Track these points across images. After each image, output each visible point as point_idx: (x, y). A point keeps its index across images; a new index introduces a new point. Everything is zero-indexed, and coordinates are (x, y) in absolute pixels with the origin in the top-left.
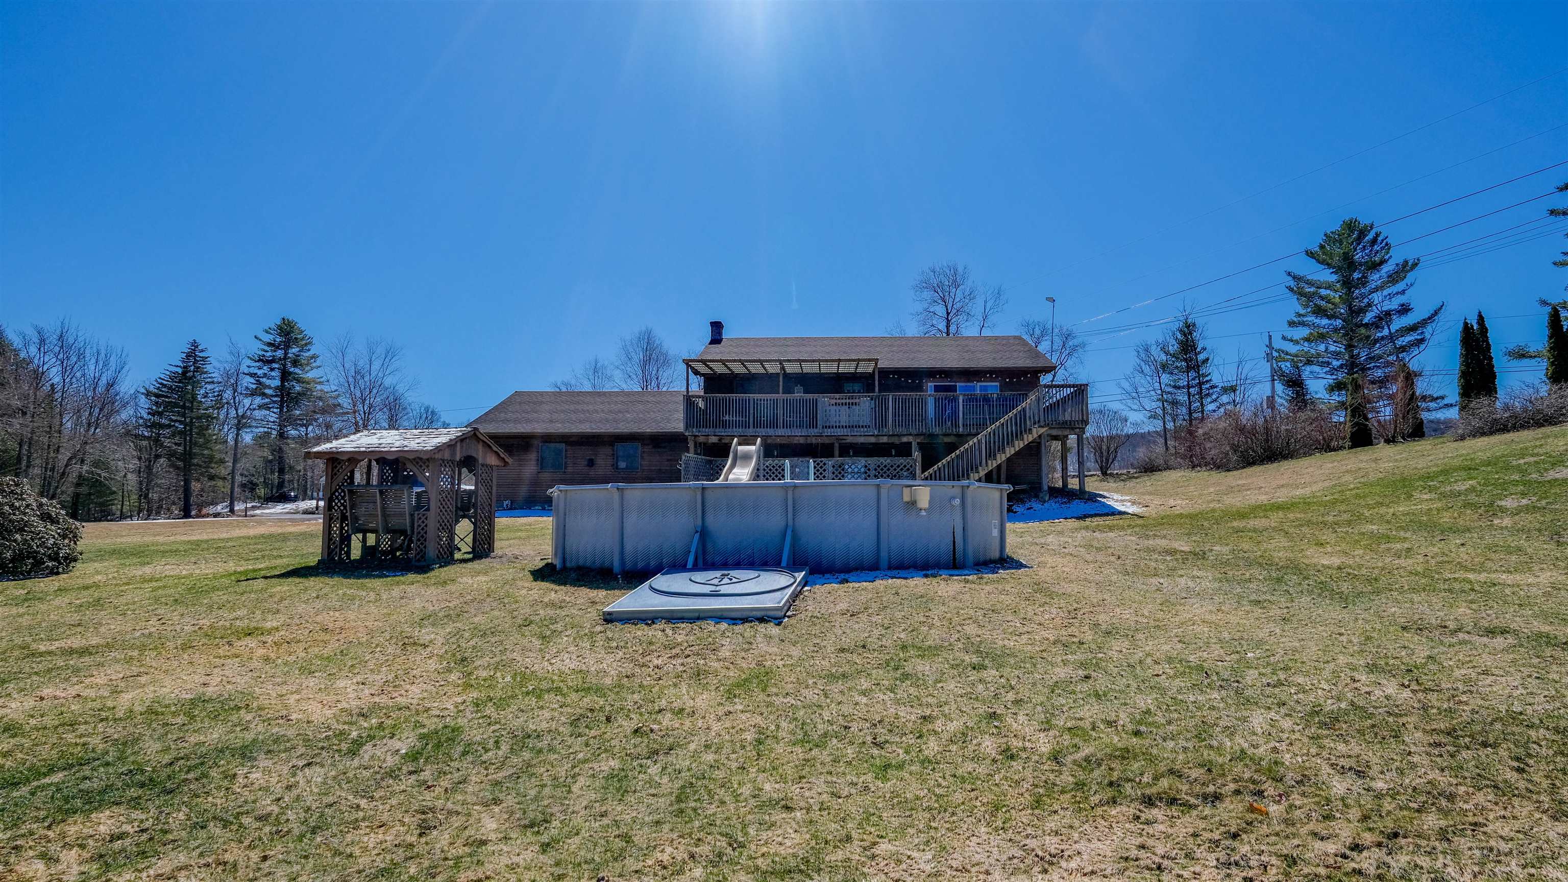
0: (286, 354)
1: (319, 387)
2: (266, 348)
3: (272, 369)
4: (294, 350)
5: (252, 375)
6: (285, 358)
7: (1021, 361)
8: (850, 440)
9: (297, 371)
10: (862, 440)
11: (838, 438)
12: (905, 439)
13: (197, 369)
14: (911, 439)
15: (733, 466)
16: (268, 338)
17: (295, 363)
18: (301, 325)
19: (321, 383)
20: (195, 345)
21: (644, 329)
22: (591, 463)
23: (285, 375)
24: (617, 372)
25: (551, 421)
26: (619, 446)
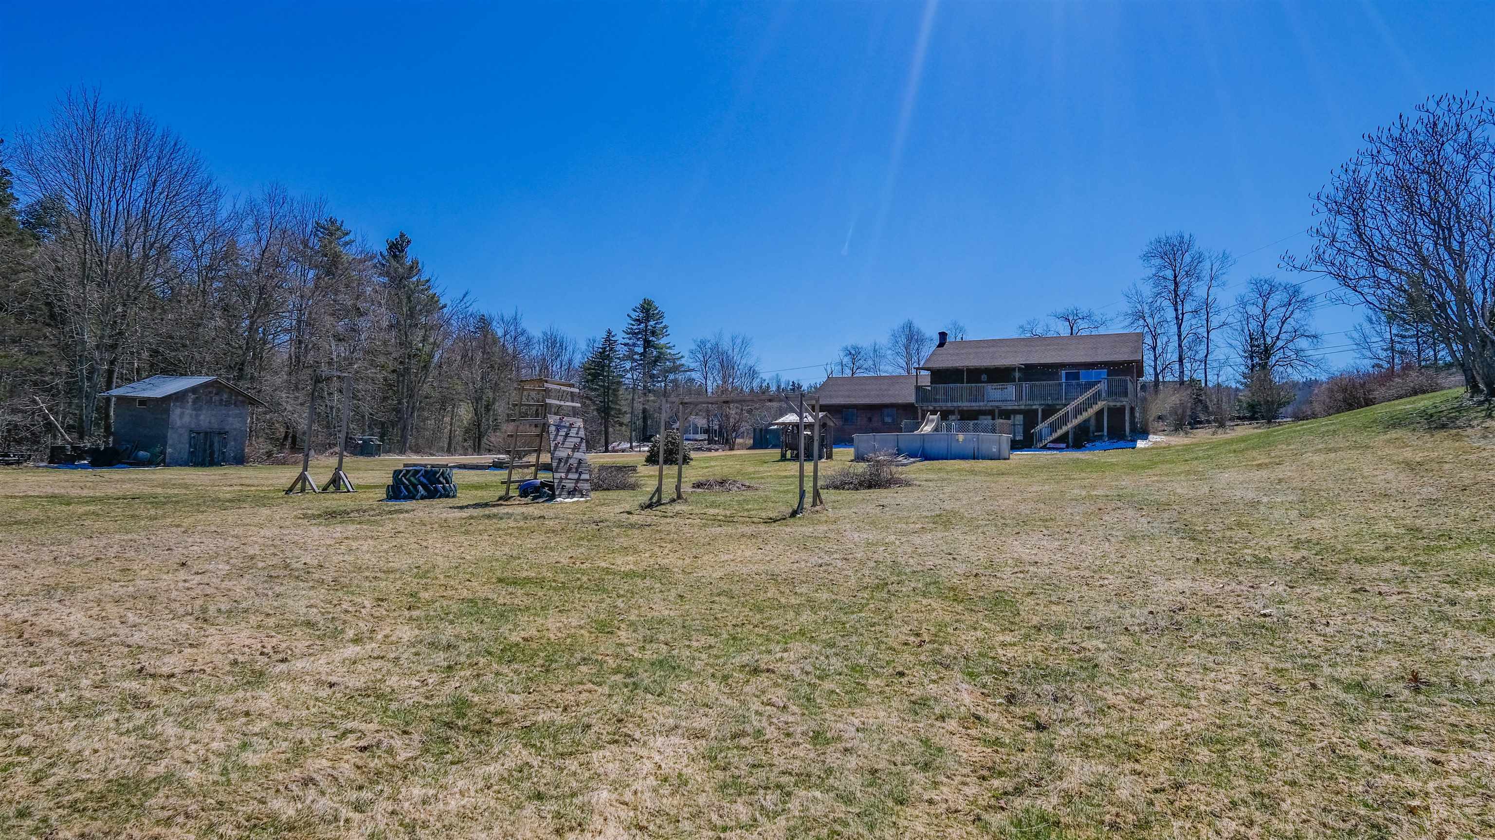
0: (646, 326)
1: (669, 351)
2: (633, 323)
3: (638, 339)
4: (652, 323)
5: (625, 345)
6: (646, 331)
7: (1122, 355)
8: (1004, 408)
9: (654, 339)
10: (1010, 408)
11: (997, 407)
12: (1034, 407)
13: (611, 349)
14: (1037, 407)
15: (926, 425)
16: (634, 315)
17: (653, 333)
18: (656, 304)
19: (670, 348)
20: (609, 332)
21: (907, 320)
22: (870, 420)
23: (647, 344)
24: (889, 352)
25: (849, 397)
26: (886, 411)
